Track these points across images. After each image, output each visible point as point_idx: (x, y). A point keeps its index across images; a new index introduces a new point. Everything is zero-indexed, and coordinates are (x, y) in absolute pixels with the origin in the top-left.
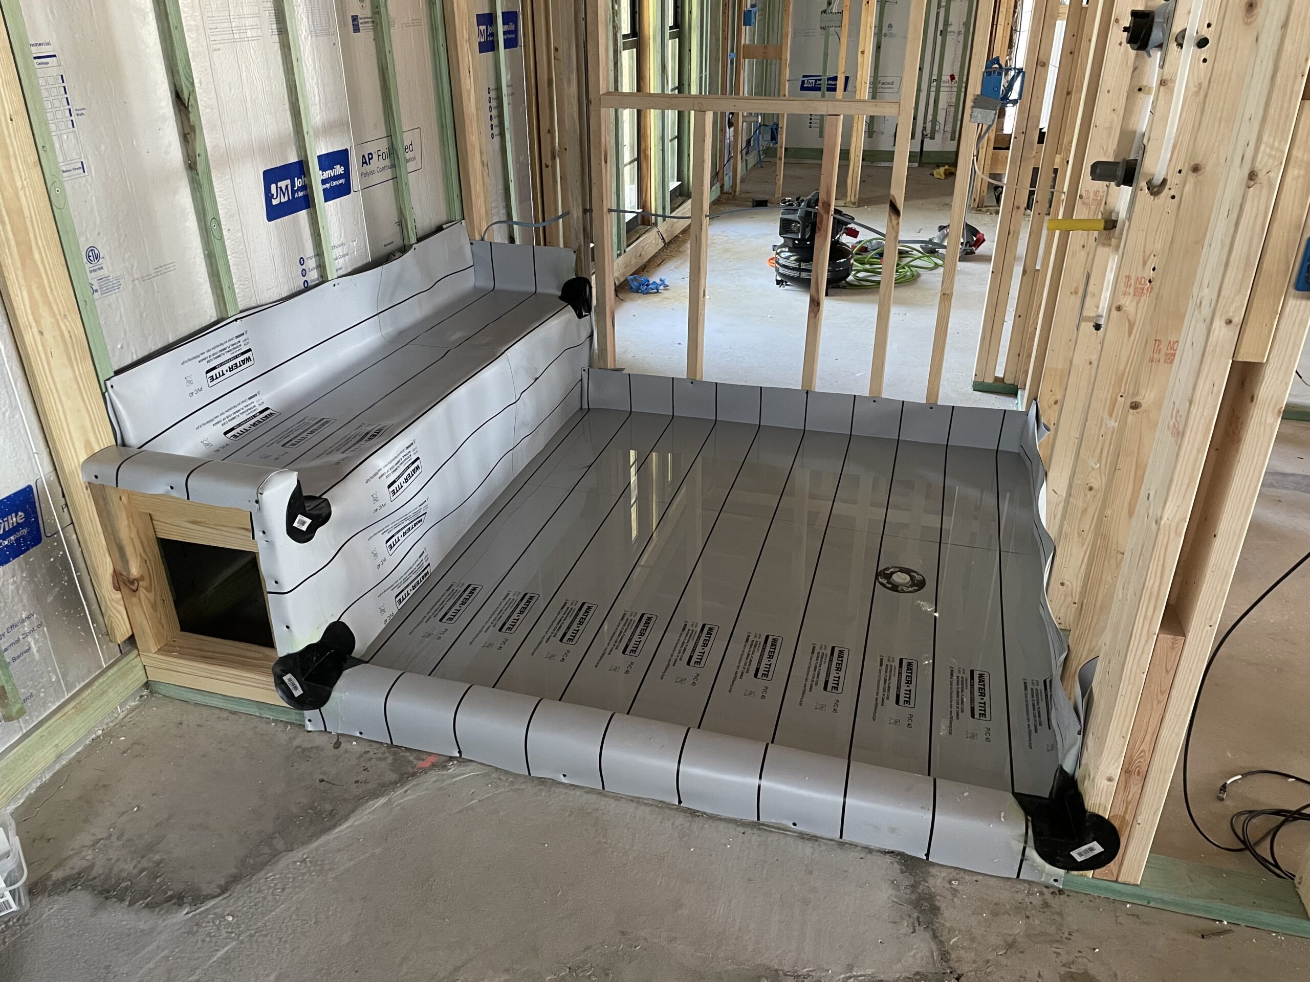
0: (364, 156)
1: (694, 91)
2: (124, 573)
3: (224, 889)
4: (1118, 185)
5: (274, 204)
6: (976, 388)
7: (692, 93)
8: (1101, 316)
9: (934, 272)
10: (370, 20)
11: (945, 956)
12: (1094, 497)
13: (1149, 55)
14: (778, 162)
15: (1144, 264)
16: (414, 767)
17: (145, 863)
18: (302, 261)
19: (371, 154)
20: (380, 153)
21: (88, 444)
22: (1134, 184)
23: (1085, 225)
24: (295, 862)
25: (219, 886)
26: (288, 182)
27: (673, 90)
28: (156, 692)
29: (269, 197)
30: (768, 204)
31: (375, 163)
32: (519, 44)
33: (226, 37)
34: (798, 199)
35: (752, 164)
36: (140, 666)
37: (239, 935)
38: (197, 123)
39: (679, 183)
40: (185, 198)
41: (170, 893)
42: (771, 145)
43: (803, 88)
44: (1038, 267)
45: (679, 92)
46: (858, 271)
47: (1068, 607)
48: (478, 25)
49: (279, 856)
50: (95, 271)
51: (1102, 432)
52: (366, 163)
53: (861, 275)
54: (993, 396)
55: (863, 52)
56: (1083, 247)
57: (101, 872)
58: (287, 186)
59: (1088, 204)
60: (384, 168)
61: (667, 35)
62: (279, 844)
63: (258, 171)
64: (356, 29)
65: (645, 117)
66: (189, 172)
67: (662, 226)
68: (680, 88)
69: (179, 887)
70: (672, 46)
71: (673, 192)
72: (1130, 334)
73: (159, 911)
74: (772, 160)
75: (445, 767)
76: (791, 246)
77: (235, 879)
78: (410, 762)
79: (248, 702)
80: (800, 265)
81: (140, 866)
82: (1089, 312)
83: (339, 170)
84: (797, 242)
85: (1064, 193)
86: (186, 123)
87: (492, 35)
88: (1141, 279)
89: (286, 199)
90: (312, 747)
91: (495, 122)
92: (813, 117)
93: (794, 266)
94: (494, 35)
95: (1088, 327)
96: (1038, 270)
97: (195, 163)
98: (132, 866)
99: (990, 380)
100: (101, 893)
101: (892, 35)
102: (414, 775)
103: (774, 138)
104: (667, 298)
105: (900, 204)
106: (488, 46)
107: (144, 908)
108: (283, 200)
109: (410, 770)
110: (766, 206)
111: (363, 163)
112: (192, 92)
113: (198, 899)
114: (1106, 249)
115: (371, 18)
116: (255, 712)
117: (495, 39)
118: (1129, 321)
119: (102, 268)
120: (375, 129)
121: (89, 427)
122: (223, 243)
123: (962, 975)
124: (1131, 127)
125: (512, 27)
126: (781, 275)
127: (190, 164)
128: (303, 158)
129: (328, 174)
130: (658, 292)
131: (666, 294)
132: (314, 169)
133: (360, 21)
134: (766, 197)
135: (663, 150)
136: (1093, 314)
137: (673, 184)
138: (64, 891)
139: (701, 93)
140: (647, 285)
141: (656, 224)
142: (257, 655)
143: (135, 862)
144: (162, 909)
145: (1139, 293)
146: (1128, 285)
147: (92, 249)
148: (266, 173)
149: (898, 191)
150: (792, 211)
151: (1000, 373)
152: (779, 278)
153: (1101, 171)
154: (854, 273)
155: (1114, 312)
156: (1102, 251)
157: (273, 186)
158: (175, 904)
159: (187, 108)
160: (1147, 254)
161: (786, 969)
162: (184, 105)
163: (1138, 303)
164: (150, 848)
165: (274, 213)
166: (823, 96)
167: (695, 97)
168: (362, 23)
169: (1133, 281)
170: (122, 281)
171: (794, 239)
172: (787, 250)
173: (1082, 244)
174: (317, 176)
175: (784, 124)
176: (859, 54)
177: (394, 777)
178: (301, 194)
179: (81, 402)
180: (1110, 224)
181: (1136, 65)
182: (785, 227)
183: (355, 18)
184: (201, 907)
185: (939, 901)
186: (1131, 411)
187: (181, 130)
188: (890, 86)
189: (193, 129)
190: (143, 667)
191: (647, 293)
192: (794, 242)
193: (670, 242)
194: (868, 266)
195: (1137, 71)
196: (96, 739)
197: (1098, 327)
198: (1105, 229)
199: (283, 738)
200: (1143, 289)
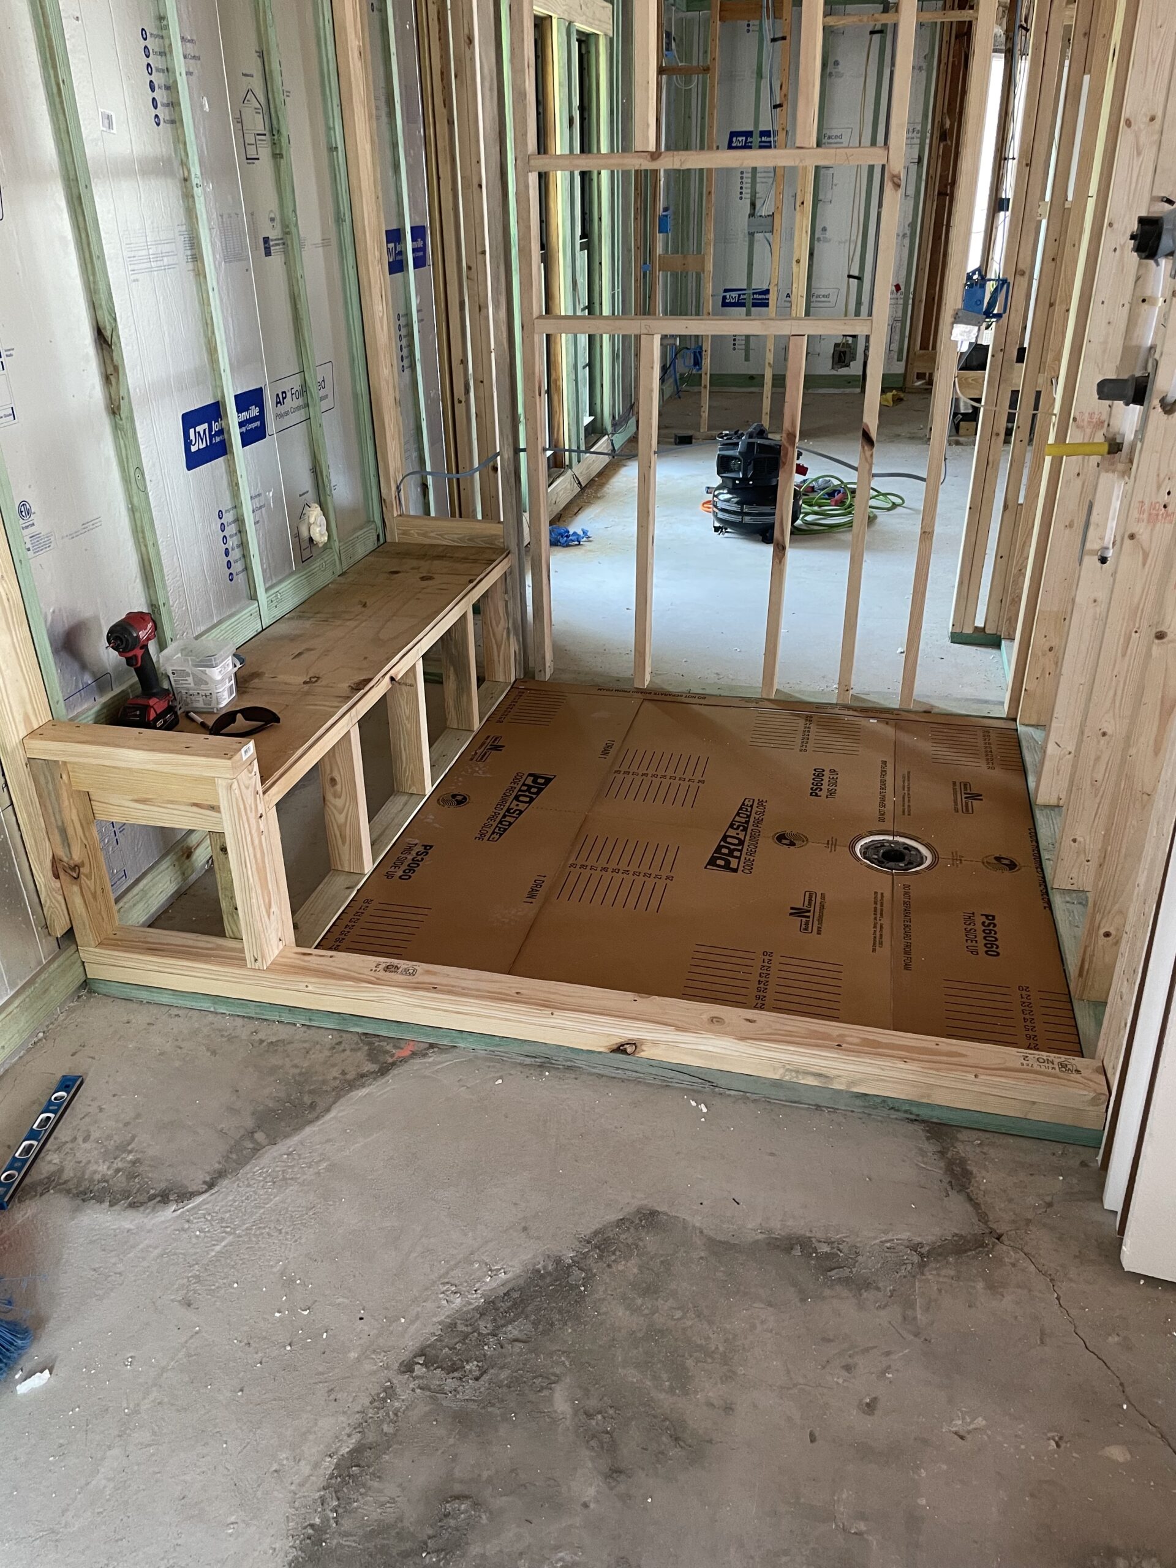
0: (278, 395)
1: (606, 311)
2: (65, 859)
3: (211, 1185)
4: (1127, 404)
5: (193, 450)
6: (954, 640)
7: (604, 314)
8: (1107, 548)
9: (891, 512)
10: (281, 242)
11: (983, 1217)
12: (1108, 743)
13: (1158, 264)
14: (703, 390)
15: (1159, 487)
16: (392, 1056)
17: (119, 1164)
18: (220, 515)
19: (284, 392)
20: (293, 391)
21: (26, 718)
22: (1146, 403)
23: (1082, 450)
24: (281, 1155)
25: (205, 1182)
26: (206, 426)
27: (583, 310)
28: (95, 992)
29: (188, 443)
30: (694, 441)
31: (290, 403)
32: (427, 263)
33: (145, 266)
34: (736, 433)
35: (668, 395)
36: (79, 963)
37: (235, 1229)
38: (120, 362)
39: (592, 418)
40: (108, 448)
41: (152, 1192)
42: (694, 372)
43: (725, 304)
44: (1021, 501)
45: (589, 314)
46: (807, 514)
47: (1081, 865)
48: (388, 242)
49: (261, 1152)
50: (27, 527)
51: (1115, 673)
52: (280, 402)
53: (809, 518)
54: (974, 648)
55: (798, 261)
56: (1078, 474)
57: (72, 1175)
58: (205, 430)
59: (1083, 427)
60: (298, 408)
61: (578, 247)
62: (260, 1136)
63: (177, 415)
64: (268, 253)
65: (555, 343)
66: (112, 417)
67: (577, 469)
68: (590, 307)
69: (163, 1185)
70: (582, 257)
71: (586, 428)
72: (1144, 564)
73: (144, 1210)
74: (696, 389)
75: (425, 1055)
76: (731, 486)
77: (221, 1174)
78: (387, 1052)
79: (201, 996)
80: (742, 509)
81: (115, 1166)
82: (1092, 544)
83: (254, 411)
84: (737, 482)
85: (1055, 415)
86: (108, 362)
87: (400, 253)
88: (1155, 504)
89: (204, 445)
90: (278, 1041)
91: (405, 352)
92: (737, 338)
93: (735, 509)
94: (402, 253)
95: (1091, 562)
96: (1021, 505)
97: (119, 407)
98: (105, 1167)
99: (969, 630)
100: (77, 1195)
101: (826, 240)
102: (393, 1064)
103: (697, 363)
104: (590, 551)
105: (874, 434)
106: (397, 266)
107: (126, 1208)
108: (201, 447)
109: (390, 1060)
110: (690, 443)
111: (277, 403)
112: (115, 329)
113: (185, 1196)
114: (1110, 475)
115: (282, 239)
116: (210, 1007)
117: (404, 258)
118: (1143, 549)
119: (33, 524)
120: (288, 365)
121: (27, 700)
122: (147, 494)
123: (1002, 1235)
124: (1134, 343)
125: (420, 243)
126: (720, 520)
127: (112, 409)
128: (219, 398)
129: (245, 415)
130: (579, 544)
131: (588, 546)
132: (231, 412)
133: (271, 243)
134: (690, 433)
135: (576, 380)
136: (1097, 547)
137: (587, 420)
138: (36, 1196)
139: (613, 313)
140: (567, 537)
141: (570, 466)
142: (209, 946)
143: (107, 1164)
144: (147, 1208)
145: (1153, 519)
146: (1141, 512)
147: (23, 504)
148: (184, 416)
149: (871, 419)
150: (731, 447)
151: (979, 623)
152: (717, 524)
153: (1108, 390)
154: (802, 516)
155: (1127, 541)
156: (1106, 478)
157: (192, 431)
158: (159, 1202)
159: (110, 346)
160: (1162, 476)
161: (819, 1235)
162: (108, 344)
163: (1152, 530)
164: (123, 1148)
165: (194, 460)
166: (748, 314)
167: (607, 318)
168: (273, 246)
169: (1146, 507)
170: (52, 538)
171: (734, 479)
172: (725, 491)
173: (1077, 471)
174: (233, 418)
175: (707, 346)
176: (794, 263)
177: (374, 1067)
178: (218, 439)
179: (20, 673)
180: (1115, 447)
181: (1140, 274)
182: (724, 465)
183: (266, 240)
184: (188, 1205)
185: (969, 1165)
186: (1157, 641)
187: (103, 370)
188: (826, 299)
189: (116, 369)
190: (80, 964)
191: (568, 546)
192: (734, 483)
193: (586, 486)
194: (816, 508)
195: (1141, 279)
196: (38, 1042)
197: (1103, 560)
198: (1109, 453)
199: (244, 1034)
200: (1157, 515)
